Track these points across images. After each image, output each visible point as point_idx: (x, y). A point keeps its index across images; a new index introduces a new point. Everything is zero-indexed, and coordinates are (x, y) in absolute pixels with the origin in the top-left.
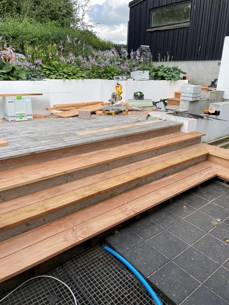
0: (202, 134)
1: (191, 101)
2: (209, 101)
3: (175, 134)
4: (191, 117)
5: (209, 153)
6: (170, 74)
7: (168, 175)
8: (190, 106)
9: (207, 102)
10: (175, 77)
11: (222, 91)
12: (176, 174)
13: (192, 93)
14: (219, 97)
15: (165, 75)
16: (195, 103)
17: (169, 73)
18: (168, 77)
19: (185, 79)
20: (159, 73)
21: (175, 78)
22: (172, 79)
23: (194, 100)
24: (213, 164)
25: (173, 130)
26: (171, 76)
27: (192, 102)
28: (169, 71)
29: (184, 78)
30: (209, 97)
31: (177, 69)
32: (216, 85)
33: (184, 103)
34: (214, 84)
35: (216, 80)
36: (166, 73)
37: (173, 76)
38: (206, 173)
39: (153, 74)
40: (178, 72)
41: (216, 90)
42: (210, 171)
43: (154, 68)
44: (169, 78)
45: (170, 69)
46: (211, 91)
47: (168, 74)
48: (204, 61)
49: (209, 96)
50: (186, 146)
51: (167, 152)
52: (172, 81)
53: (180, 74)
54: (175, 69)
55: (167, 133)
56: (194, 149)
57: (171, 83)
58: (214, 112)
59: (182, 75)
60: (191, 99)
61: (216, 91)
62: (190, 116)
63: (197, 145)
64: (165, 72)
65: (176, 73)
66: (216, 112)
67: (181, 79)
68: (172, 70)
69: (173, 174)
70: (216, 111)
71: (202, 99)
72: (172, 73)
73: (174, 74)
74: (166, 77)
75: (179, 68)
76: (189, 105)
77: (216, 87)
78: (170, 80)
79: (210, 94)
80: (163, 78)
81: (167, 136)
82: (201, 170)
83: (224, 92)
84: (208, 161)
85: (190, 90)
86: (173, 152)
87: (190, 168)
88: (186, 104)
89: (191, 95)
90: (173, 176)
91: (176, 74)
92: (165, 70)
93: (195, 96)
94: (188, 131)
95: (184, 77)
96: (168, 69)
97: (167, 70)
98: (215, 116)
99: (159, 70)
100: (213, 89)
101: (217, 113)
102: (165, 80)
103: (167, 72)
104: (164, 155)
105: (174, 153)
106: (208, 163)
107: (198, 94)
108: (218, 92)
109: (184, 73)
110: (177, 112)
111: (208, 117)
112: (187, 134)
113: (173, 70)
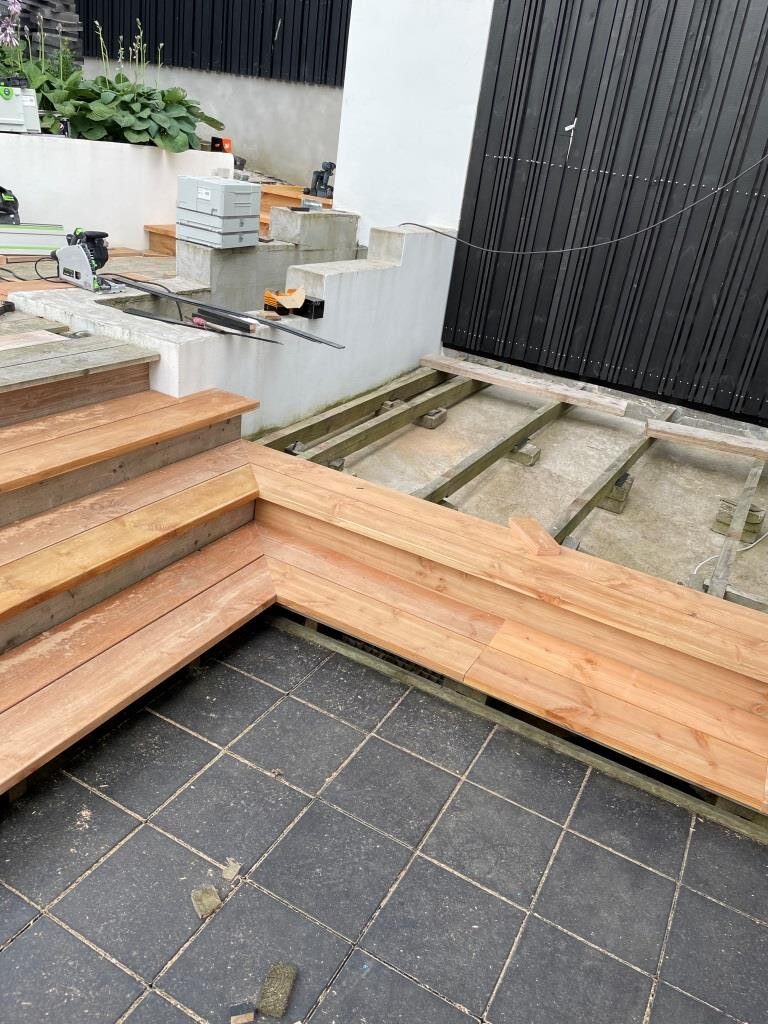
0: (244, 404)
1: (219, 250)
2: (300, 252)
3: (116, 405)
4: (201, 327)
5: (257, 493)
6: (150, 117)
7: (35, 636)
8: (217, 270)
9: (292, 254)
10: (170, 133)
11: (351, 216)
12: (78, 626)
13: (218, 214)
14: (342, 238)
15: (125, 120)
16: (240, 260)
17: (146, 113)
18: (139, 132)
19: (221, 149)
20: (95, 106)
21: (172, 138)
22: (157, 141)
23: (234, 242)
24: (275, 540)
25: (109, 386)
26: (154, 128)
27: (225, 254)
28: (144, 107)
29: (217, 145)
30: (299, 235)
31: (181, 103)
32: (332, 189)
33: (191, 257)
34: (322, 183)
35: (330, 168)
36: (133, 112)
37: (162, 131)
38: (231, 595)
39: (68, 108)
40: (183, 112)
41: (330, 206)
42: (250, 583)
43: (76, 84)
44: (145, 138)
45: (149, 96)
46: (307, 210)
47: (140, 119)
48: (298, 84)
49: (298, 231)
50: (165, 464)
51: (55, 507)
52: (160, 154)
53: (194, 126)
54: (172, 101)
55: (76, 403)
56: (200, 477)
57: (157, 160)
58: (299, 305)
59: (205, 132)
60: (217, 241)
61: (327, 211)
62: (197, 320)
63: (218, 453)
64: (125, 106)
65: (176, 119)
66: (307, 303)
67: (203, 148)
68: (158, 101)
69: (65, 628)
70: (307, 301)
71: (271, 244)
72: (160, 117)
73: (164, 122)
74: (129, 128)
75: (190, 97)
76: (211, 266)
77: (331, 197)
78: (151, 143)
79: (303, 226)
80: (115, 133)
81: (70, 416)
82: (214, 578)
83: (357, 218)
84: (256, 526)
85: (208, 198)
86: (87, 502)
87: (162, 576)
88: (199, 258)
89: (217, 223)
90: (61, 636)
91: (175, 123)
92: (127, 98)
93: (234, 225)
94: (180, 389)
95: (215, 140)
96: (139, 95)
97: (133, 101)
98: (306, 319)
99: (98, 96)
100: (316, 202)
101: (312, 309)
102: (126, 141)
103: (136, 107)
104: (30, 525)
105: (92, 506)
106: (256, 536)
107: (246, 220)
108: (337, 219)
109: (215, 124)
110: (155, 297)
111: (274, 327)
112: (175, 404)
113: (162, 104)
